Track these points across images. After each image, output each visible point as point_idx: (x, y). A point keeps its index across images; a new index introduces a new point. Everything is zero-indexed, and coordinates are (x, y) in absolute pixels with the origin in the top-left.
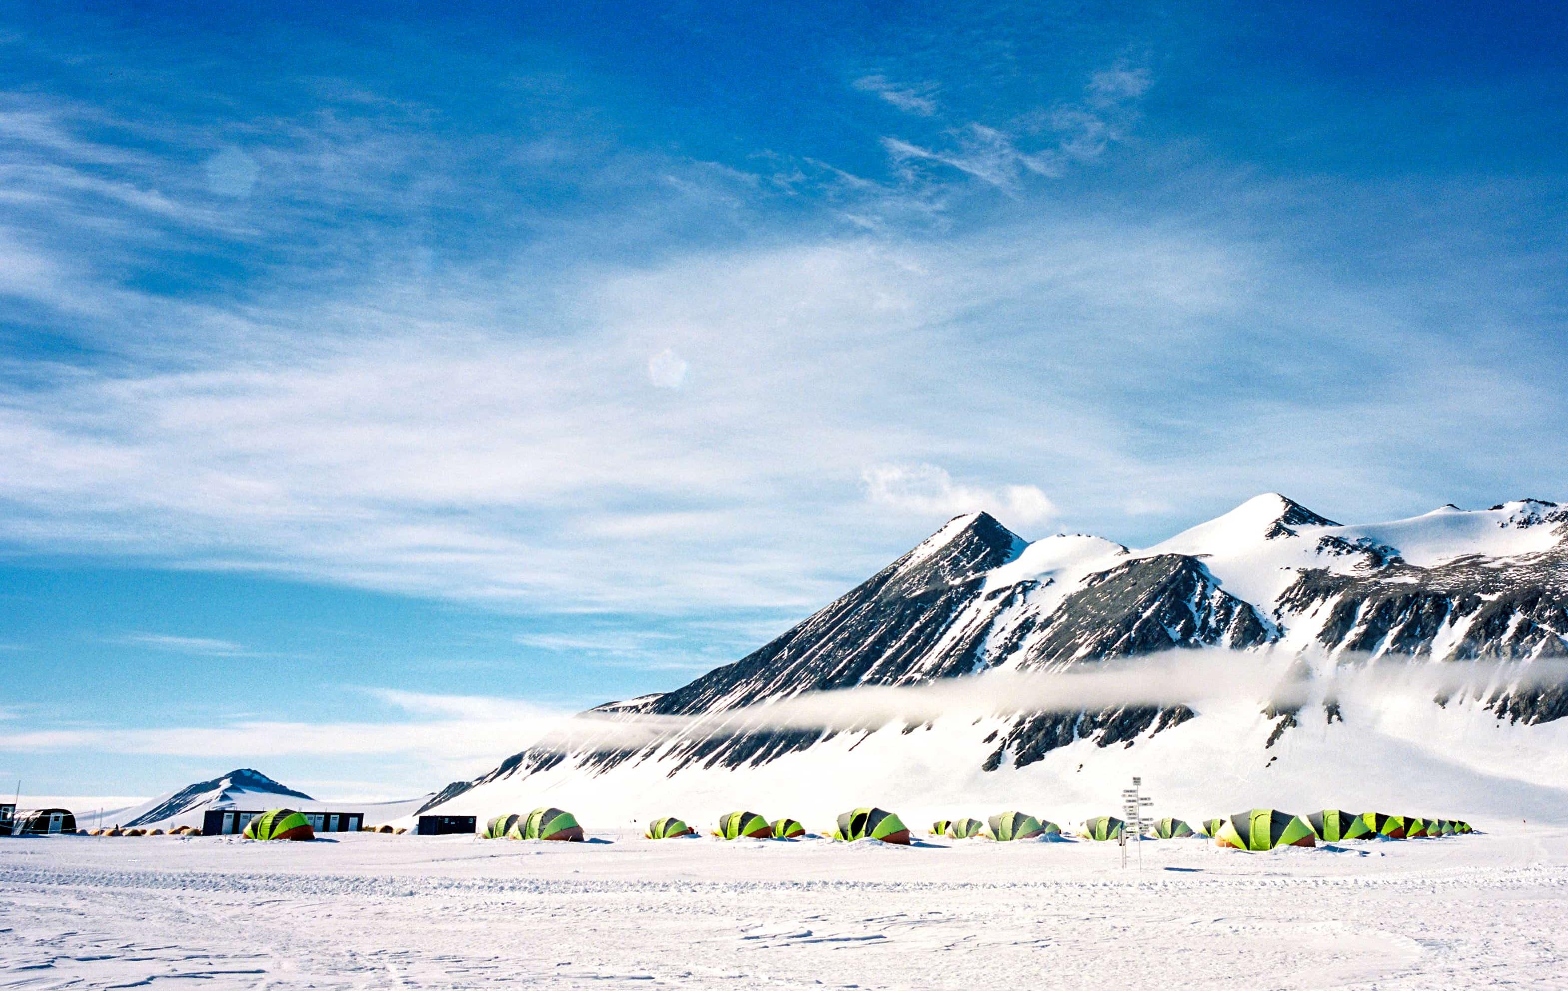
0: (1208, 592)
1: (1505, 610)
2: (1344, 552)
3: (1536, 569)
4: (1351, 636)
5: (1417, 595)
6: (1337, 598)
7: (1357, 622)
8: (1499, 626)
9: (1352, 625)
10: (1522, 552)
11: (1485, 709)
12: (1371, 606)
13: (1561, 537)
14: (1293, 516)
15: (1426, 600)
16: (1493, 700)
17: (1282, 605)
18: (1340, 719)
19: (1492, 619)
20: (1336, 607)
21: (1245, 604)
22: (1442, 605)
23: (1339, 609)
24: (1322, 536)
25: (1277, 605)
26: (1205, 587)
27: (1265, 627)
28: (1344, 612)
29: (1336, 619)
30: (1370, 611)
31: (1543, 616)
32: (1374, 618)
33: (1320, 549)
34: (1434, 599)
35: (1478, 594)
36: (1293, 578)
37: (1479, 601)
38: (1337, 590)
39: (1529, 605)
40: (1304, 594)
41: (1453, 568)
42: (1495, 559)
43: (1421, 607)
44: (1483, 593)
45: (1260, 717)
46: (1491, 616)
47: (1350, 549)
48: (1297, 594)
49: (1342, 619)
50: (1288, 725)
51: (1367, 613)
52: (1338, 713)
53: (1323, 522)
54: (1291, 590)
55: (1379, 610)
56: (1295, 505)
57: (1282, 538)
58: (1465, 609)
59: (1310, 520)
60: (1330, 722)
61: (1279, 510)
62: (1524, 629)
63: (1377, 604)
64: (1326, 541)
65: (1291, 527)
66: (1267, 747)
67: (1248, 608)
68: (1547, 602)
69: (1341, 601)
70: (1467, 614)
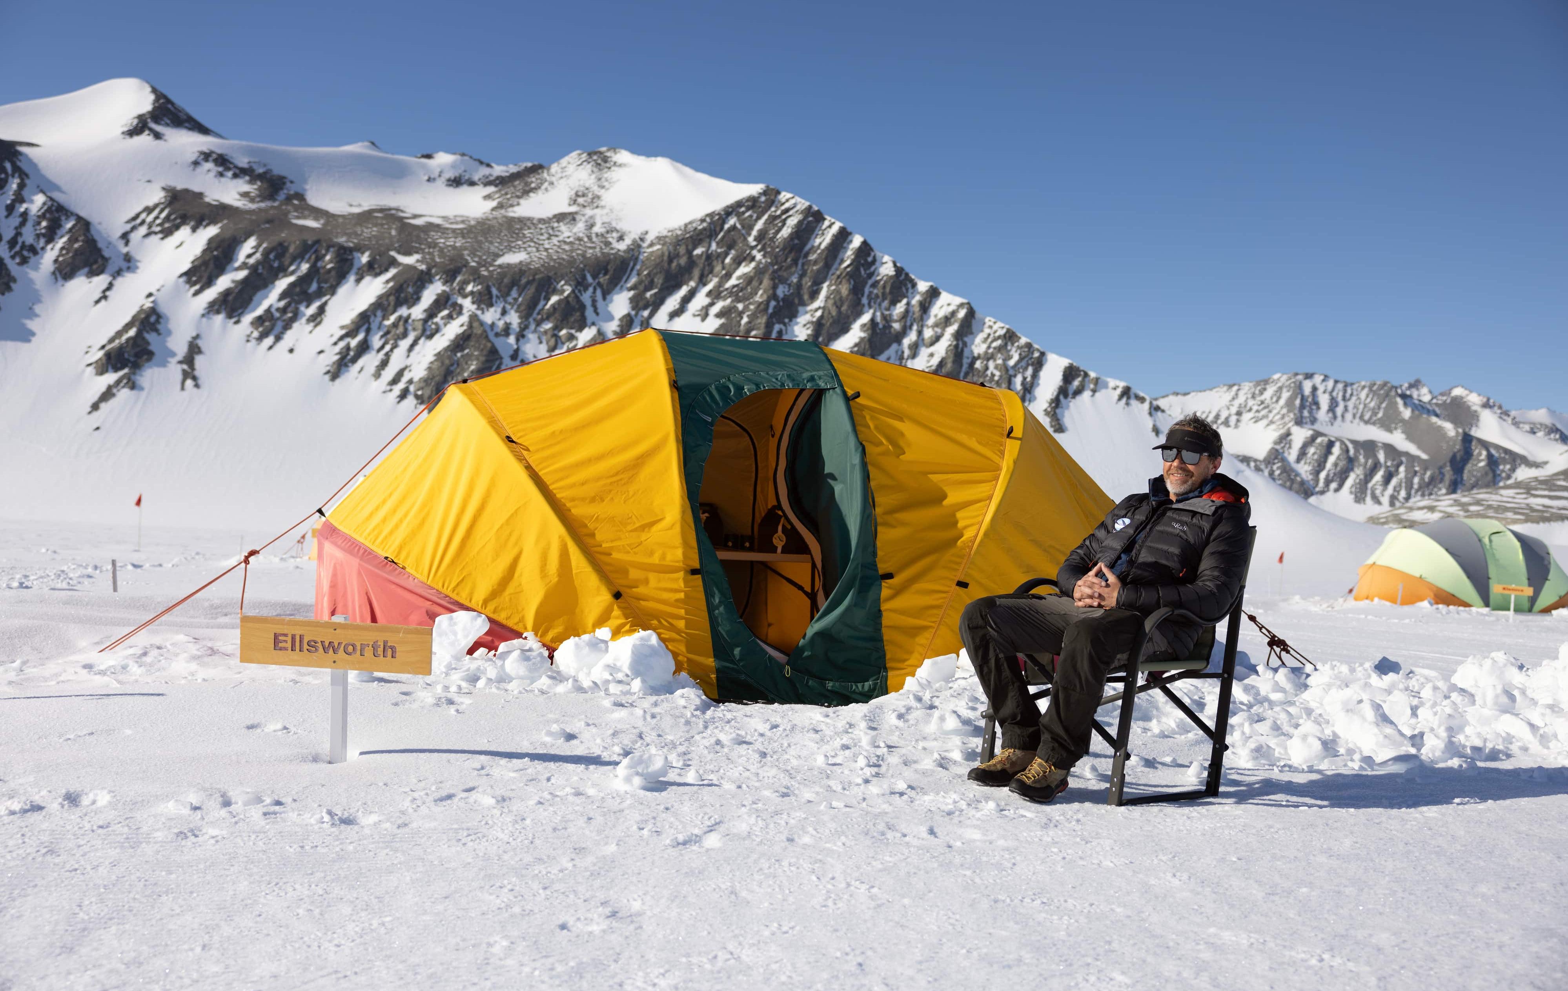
0: (25, 193)
1: (423, 279)
2: (230, 174)
3: (462, 233)
4: (224, 282)
5: (318, 242)
6: (212, 231)
7: (237, 264)
8: (413, 295)
9: (229, 267)
10: (450, 213)
11: (384, 392)
12: (257, 248)
13: (494, 204)
14: (164, 115)
15: (327, 251)
16: (395, 381)
17: (134, 228)
18: (197, 386)
19: (405, 286)
20: (211, 241)
21: (79, 219)
22: (347, 260)
23: (214, 245)
24: (205, 149)
25: (128, 227)
26: (21, 186)
27: (106, 253)
28: (220, 250)
29: (207, 258)
30: (254, 254)
31: (464, 289)
32: (258, 263)
33: (196, 163)
34: (338, 250)
35: (393, 253)
36: (156, 196)
37: (393, 262)
38: (213, 221)
39: (450, 276)
40: (167, 218)
41: (366, 217)
42: (415, 216)
43: (319, 258)
44: (399, 252)
45: (83, 371)
46: (405, 282)
47: (237, 171)
48: (157, 218)
49: (216, 258)
50: (123, 387)
51: (249, 256)
52: (194, 378)
53: (203, 130)
54: (149, 210)
55: (266, 254)
56: (168, 101)
57: (145, 139)
58: (374, 269)
59: (187, 125)
60: (183, 388)
61: (145, 102)
62: (442, 302)
63: (265, 245)
64: (206, 156)
65: (158, 128)
66: (90, 413)
67: (84, 224)
68: (472, 274)
69: (217, 236)
70: (377, 275)
